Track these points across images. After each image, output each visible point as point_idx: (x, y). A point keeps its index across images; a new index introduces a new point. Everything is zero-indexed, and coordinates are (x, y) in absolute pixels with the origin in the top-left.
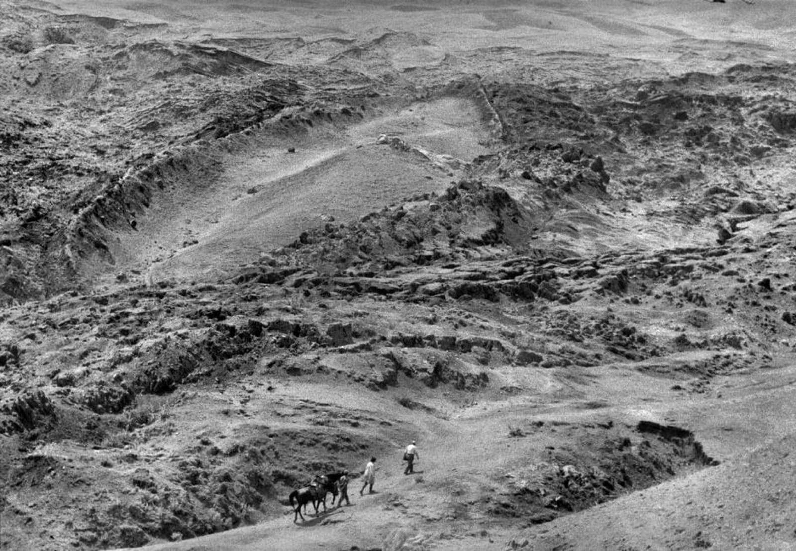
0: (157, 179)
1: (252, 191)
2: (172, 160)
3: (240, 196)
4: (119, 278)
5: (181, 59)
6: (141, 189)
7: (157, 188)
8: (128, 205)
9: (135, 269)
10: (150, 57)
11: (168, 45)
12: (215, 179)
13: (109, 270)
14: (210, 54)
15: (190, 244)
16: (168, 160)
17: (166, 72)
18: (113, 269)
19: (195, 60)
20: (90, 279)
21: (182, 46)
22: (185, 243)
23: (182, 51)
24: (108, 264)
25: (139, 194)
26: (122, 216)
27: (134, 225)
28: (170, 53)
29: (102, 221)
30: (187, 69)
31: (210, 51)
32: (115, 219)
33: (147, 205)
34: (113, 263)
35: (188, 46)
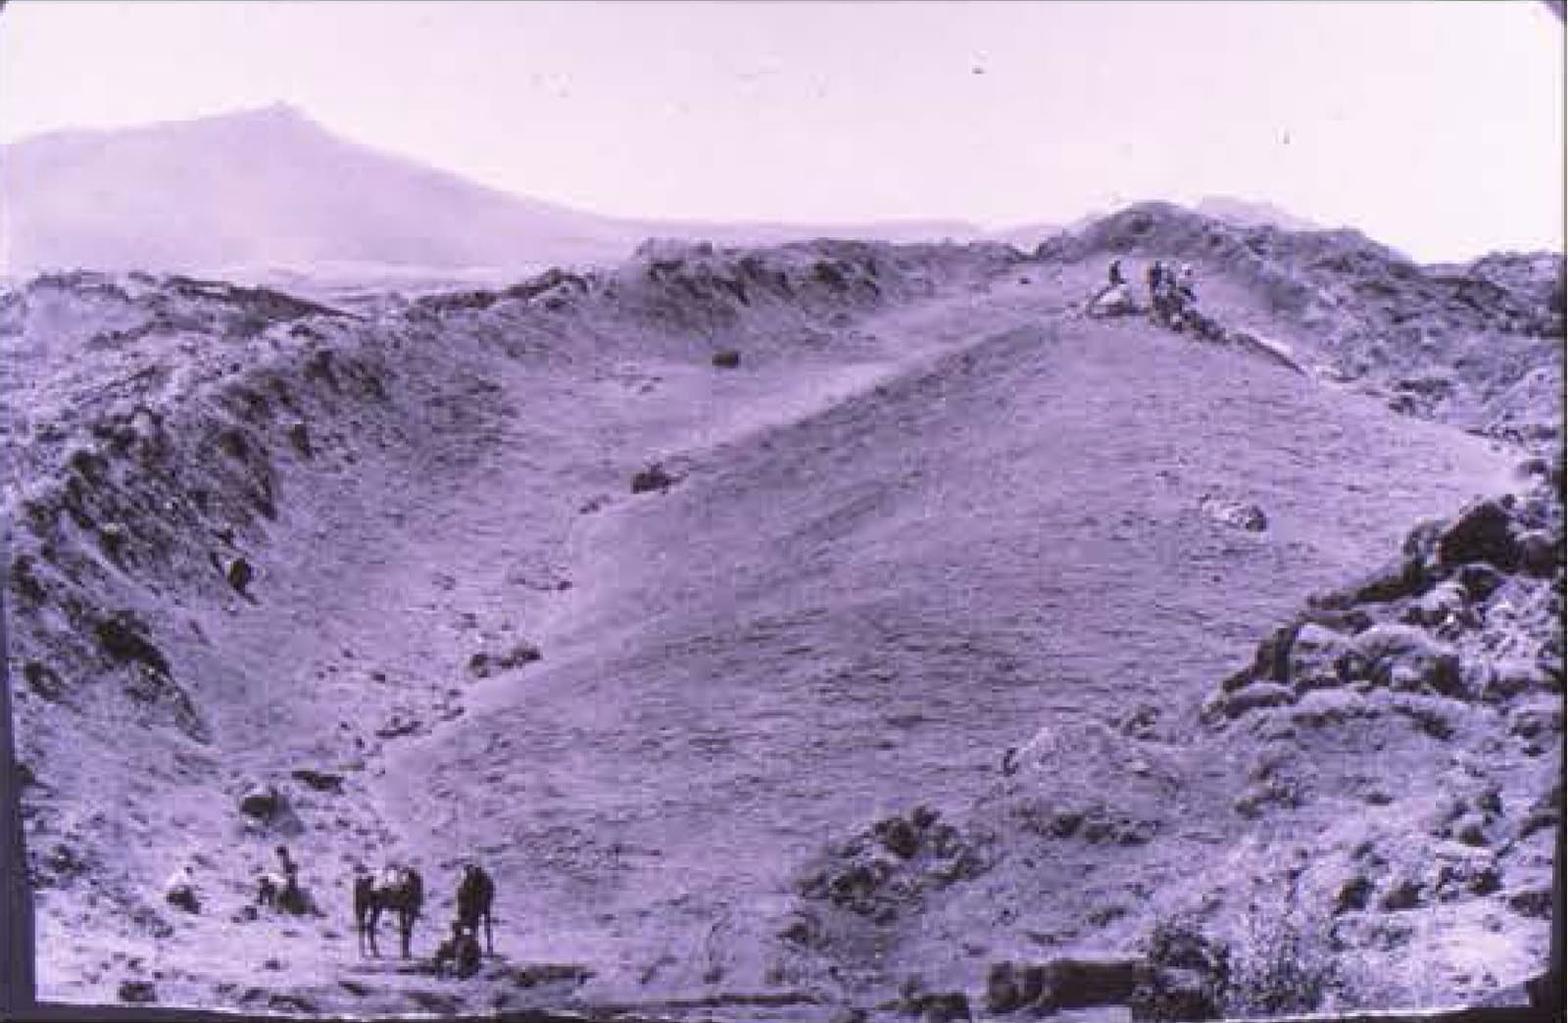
0: (284, 419)
1: (651, 480)
2: (326, 356)
3: (606, 499)
4: (254, 807)
5: (152, 304)
6: (237, 444)
7: (292, 454)
8: (200, 496)
9: (312, 765)
10: (75, 305)
11: (113, 276)
12: (492, 438)
13: (191, 768)
14: (219, 297)
15: (507, 664)
16: (313, 357)
17: (117, 335)
18: (210, 765)
19: (184, 307)
20: (109, 808)
21: (149, 280)
22: (479, 660)
23: (147, 288)
24: (175, 735)
25: (232, 463)
26: (185, 536)
27: (241, 576)
28: (122, 294)
29: (111, 545)
30: (168, 325)
31: (218, 290)
32: (163, 547)
33: (269, 512)
34: (198, 730)
35: (162, 280)
